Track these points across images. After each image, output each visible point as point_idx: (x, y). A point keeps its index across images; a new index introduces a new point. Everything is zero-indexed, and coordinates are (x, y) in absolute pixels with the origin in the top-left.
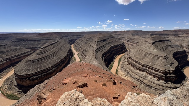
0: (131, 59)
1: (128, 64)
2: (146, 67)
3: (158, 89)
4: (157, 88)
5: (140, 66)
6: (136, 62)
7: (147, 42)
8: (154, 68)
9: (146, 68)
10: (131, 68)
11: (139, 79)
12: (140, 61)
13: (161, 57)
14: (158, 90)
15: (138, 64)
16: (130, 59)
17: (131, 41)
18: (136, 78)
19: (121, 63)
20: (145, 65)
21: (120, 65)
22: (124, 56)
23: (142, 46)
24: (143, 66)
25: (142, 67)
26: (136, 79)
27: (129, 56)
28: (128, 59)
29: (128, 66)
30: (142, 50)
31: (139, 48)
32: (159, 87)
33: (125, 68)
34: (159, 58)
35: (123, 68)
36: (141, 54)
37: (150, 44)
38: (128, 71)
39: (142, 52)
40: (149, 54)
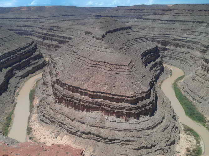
0: (63, 85)
1: (56, 102)
2: (100, 97)
3: (129, 141)
4: (128, 138)
5: (87, 98)
6: (75, 89)
7: (91, 34)
8: (116, 95)
9: (100, 100)
10: (67, 110)
11: (89, 133)
12: (85, 86)
13: (123, 67)
14: (130, 143)
15: (81, 94)
16: (59, 87)
17: (52, 36)
18: (83, 133)
19: (36, 102)
20: (97, 92)
21: (35, 110)
22: (42, 82)
23: (82, 47)
24: (93, 97)
25: (91, 100)
26: (84, 136)
27: (55, 79)
28: (53, 86)
29: (58, 106)
30: (83, 57)
31: (75, 53)
32: (131, 136)
33: (52, 115)
34: (120, 70)
35: (46, 116)
36: (83, 65)
37: (98, 39)
38: (59, 120)
39: (85, 62)
40: (99, 63)
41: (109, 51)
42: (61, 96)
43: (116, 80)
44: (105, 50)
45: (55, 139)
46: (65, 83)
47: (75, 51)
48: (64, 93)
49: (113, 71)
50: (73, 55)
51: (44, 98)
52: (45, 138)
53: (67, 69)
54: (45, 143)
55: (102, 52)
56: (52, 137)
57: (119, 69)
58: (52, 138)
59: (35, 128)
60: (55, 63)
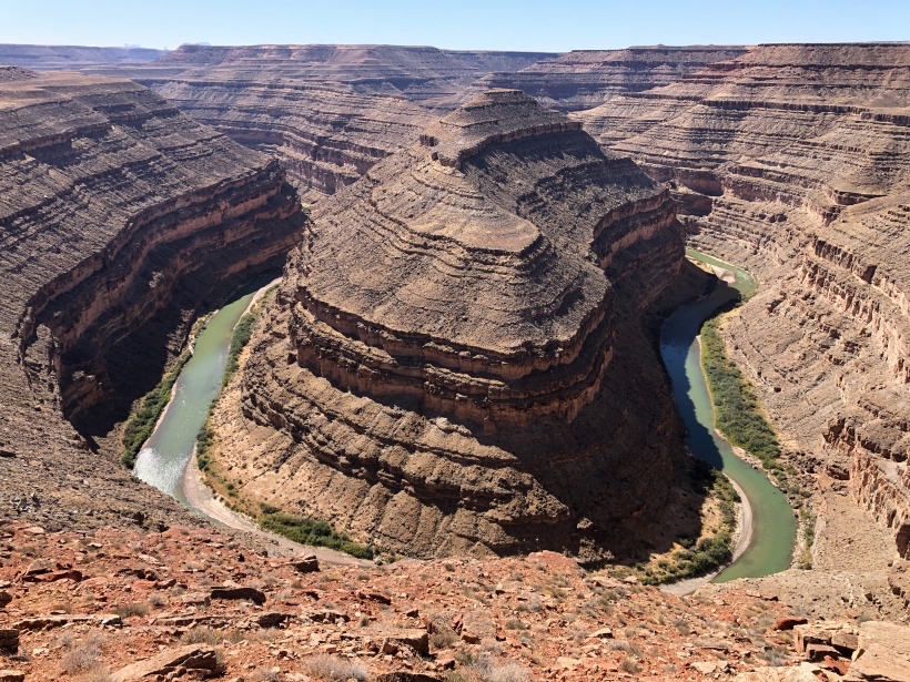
7: (434, 144)
25: (388, 357)
29: (295, 371)
30: (391, 219)
31: (374, 205)
32: (496, 480)
33: (275, 397)
34: (492, 267)
35: (260, 399)
36: (385, 248)
37: (445, 162)
38: (293, 415)
39: (392, 237)
40: (433, 243)
41: (473, 202)
42: (308, 339)
43: (475, 299)
44: (463, 201)
45: (273, 473)
46: (321, 300)
47: (374, 199)
48: (315, 331)
49: (470, 269)
50: (368, 211)
51: (264, 342)
52: (244, 467)
53: (340, 256)
54: (240, 483)
55: (451, 208)
56: (265, 465)
57: (491, 264)
58: (266, 468)
59: (224, 435)
60: (316, 236)
